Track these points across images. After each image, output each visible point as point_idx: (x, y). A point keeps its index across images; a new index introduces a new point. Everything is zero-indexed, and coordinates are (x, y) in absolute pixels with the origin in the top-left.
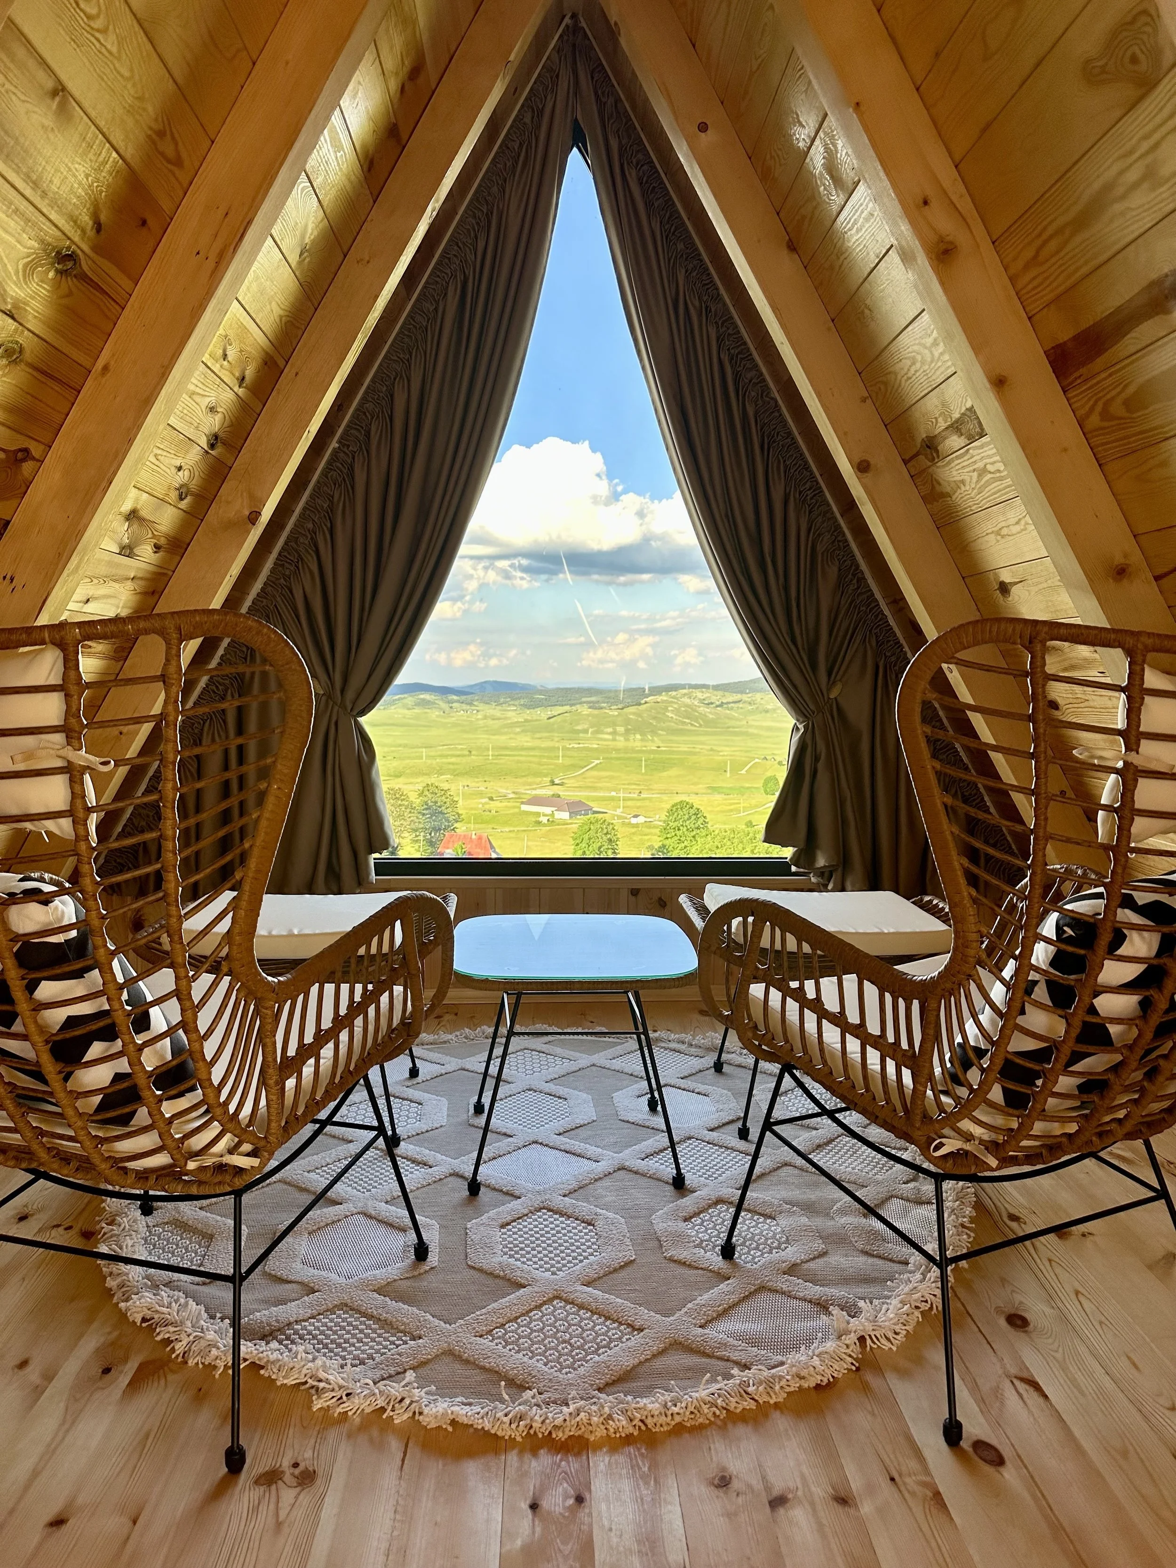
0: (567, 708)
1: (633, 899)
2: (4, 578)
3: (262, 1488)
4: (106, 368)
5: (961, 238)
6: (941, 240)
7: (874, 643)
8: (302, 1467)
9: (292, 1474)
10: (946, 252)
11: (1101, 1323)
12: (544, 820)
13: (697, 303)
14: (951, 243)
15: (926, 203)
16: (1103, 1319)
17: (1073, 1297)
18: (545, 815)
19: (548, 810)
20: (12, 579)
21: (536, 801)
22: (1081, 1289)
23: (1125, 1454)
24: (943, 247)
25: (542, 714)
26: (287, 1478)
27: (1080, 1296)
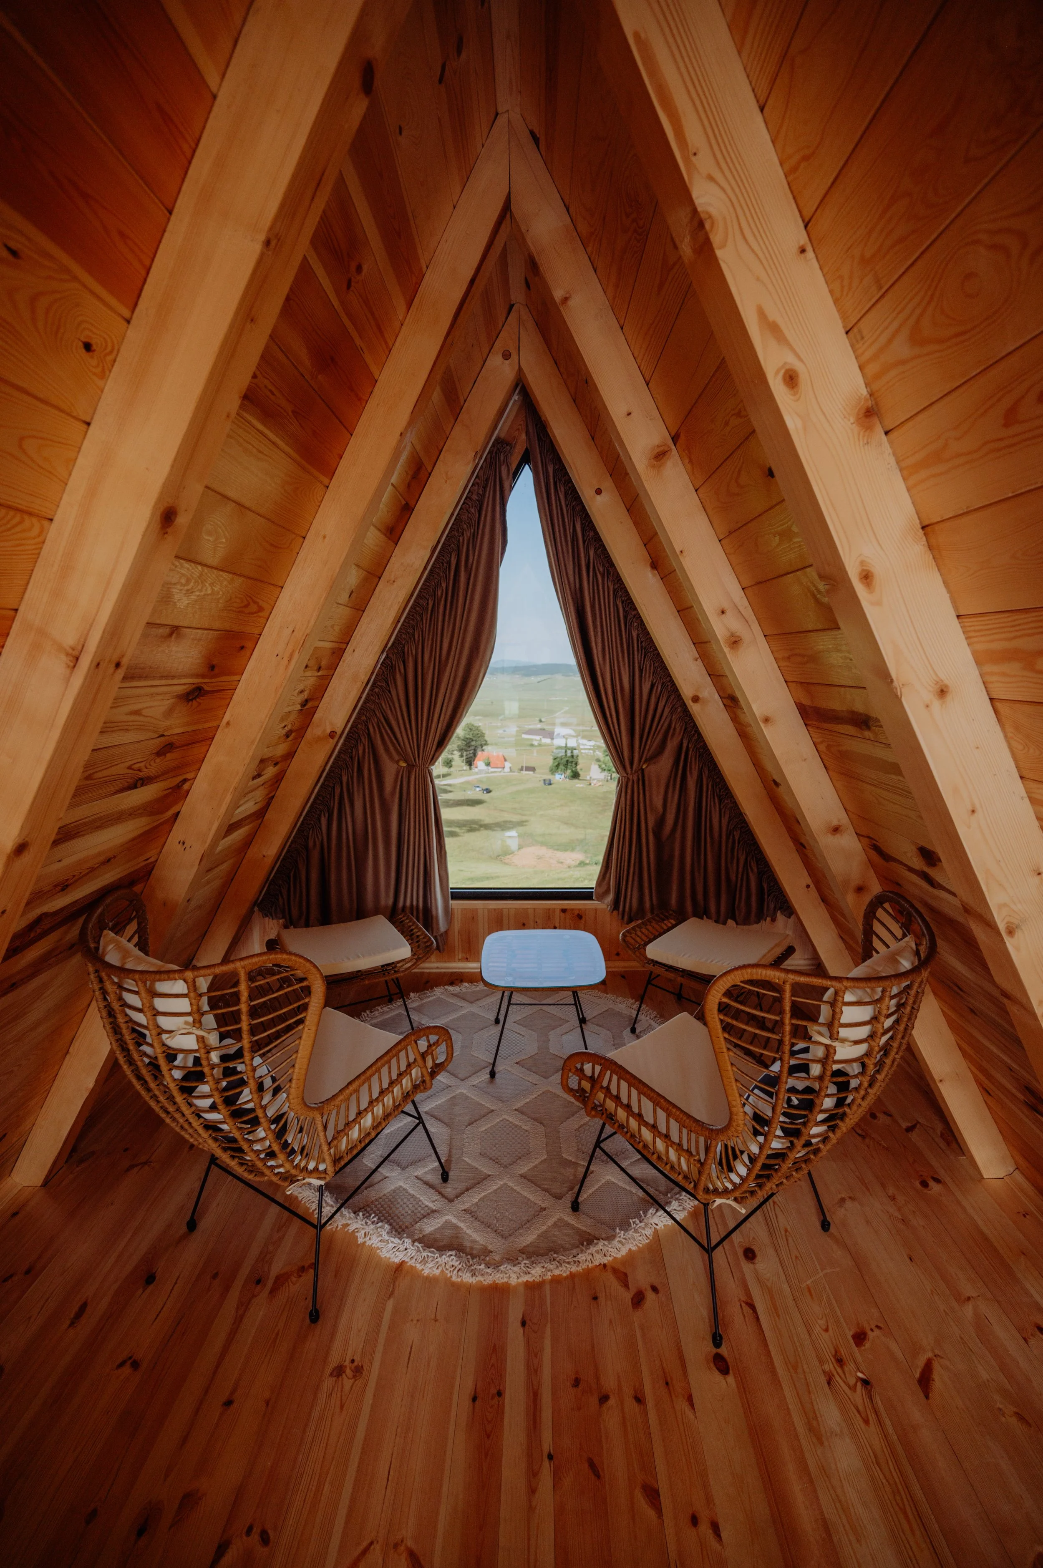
0: (549, 676)
1: (562, 914)
2: (179, 842)
3: (334, 1379)
4: (228, 723)
5: (745, 635)
6: (732, 635)
7: (707, 772)
8: (356, 1364)
9: (350, 1368)
10: (735, 642)
11: (796, 1257)
12: (536, 743)
13: (601, 569)
14: (739, 637)
15: (723, 612)
16: (798, 1255)
17: (783, 1233)
18: (536, 740)
19: (538, 738)
20: (184, 843)
21: (530, 732)
22: (789, 1229)
23: (795, 1368)
24: (734, 639)
25: (533, 679)
26: (348, 1371)
27: (788, 1234)
